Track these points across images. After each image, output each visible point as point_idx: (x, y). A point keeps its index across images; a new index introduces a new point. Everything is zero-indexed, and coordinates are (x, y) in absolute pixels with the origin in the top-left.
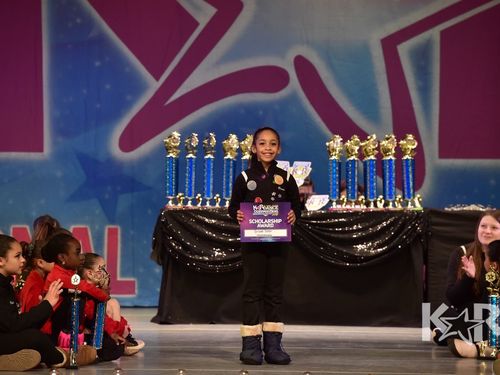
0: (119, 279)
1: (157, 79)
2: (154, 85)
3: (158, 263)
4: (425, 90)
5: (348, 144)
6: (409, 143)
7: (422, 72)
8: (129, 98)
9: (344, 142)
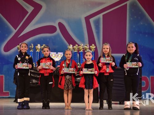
0: (4, 92)
1: (16, 29)
2: (14, 31)
3: (16, 84)
4: (98, 33)
5: (74, 47)
6: (93, 47)
7: (97, 27)
8: (7, 35)
9: (73, 46)
